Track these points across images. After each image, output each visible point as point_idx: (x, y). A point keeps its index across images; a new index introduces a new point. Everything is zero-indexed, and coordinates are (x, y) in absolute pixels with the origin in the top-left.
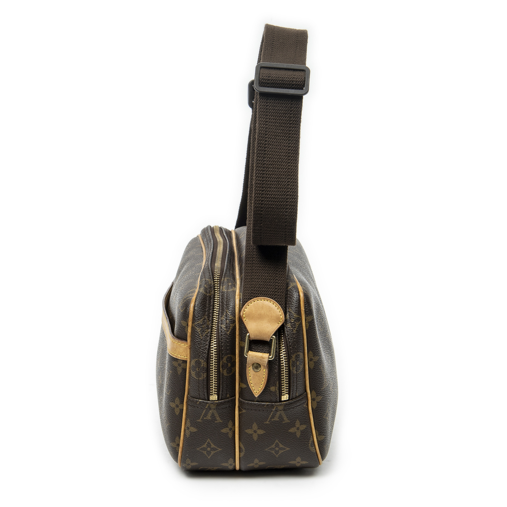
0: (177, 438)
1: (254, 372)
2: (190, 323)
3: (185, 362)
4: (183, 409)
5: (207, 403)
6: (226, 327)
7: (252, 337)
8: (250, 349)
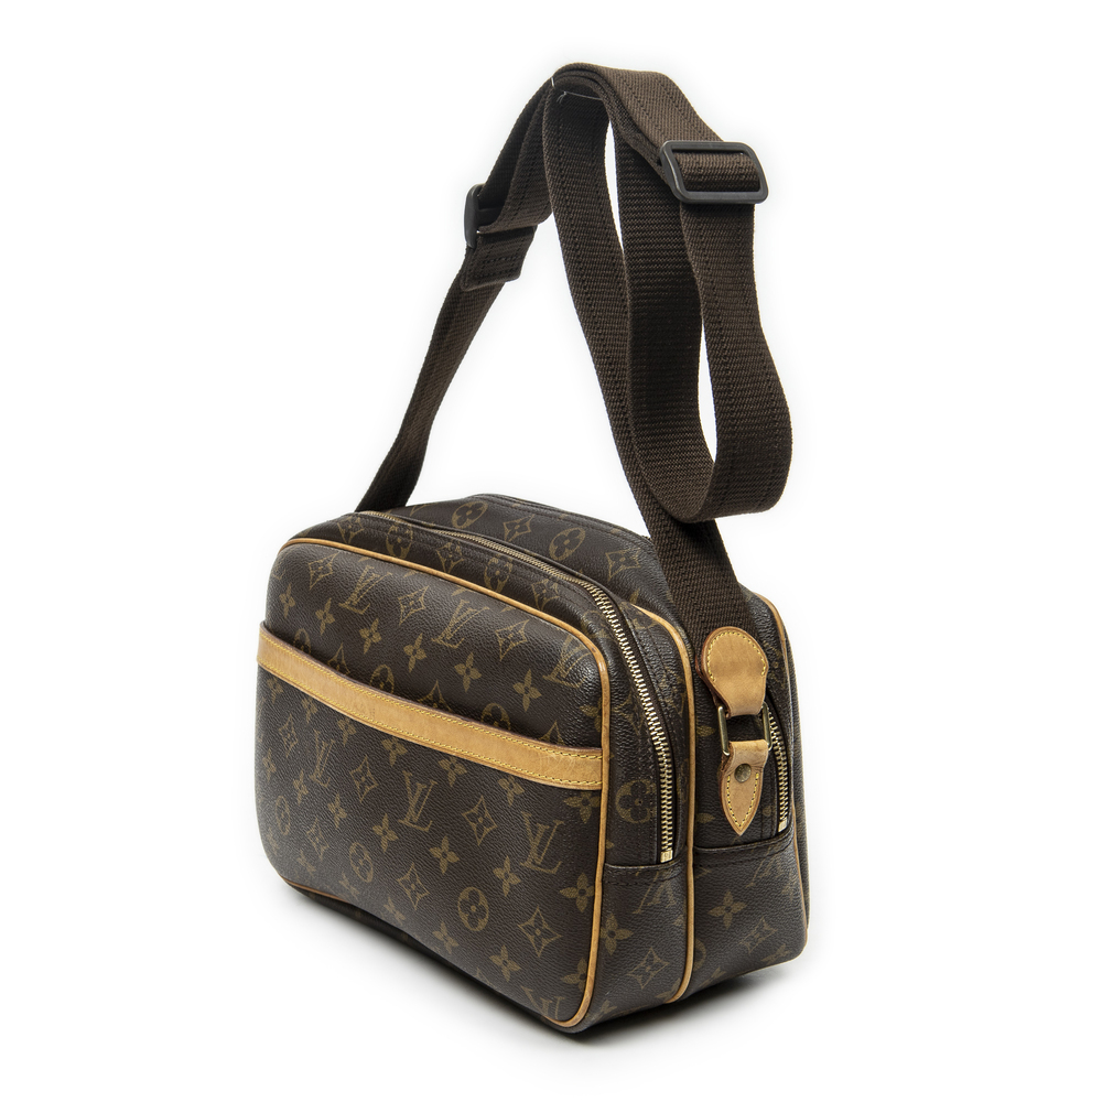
0: (582, 962)
1: (737, 785)
2: (606, 709)
3: (597, 793)
4: (594, 896)
5: (655, 871)
6: (676, 702)
7: (734, 711)
8: (732, 737)
